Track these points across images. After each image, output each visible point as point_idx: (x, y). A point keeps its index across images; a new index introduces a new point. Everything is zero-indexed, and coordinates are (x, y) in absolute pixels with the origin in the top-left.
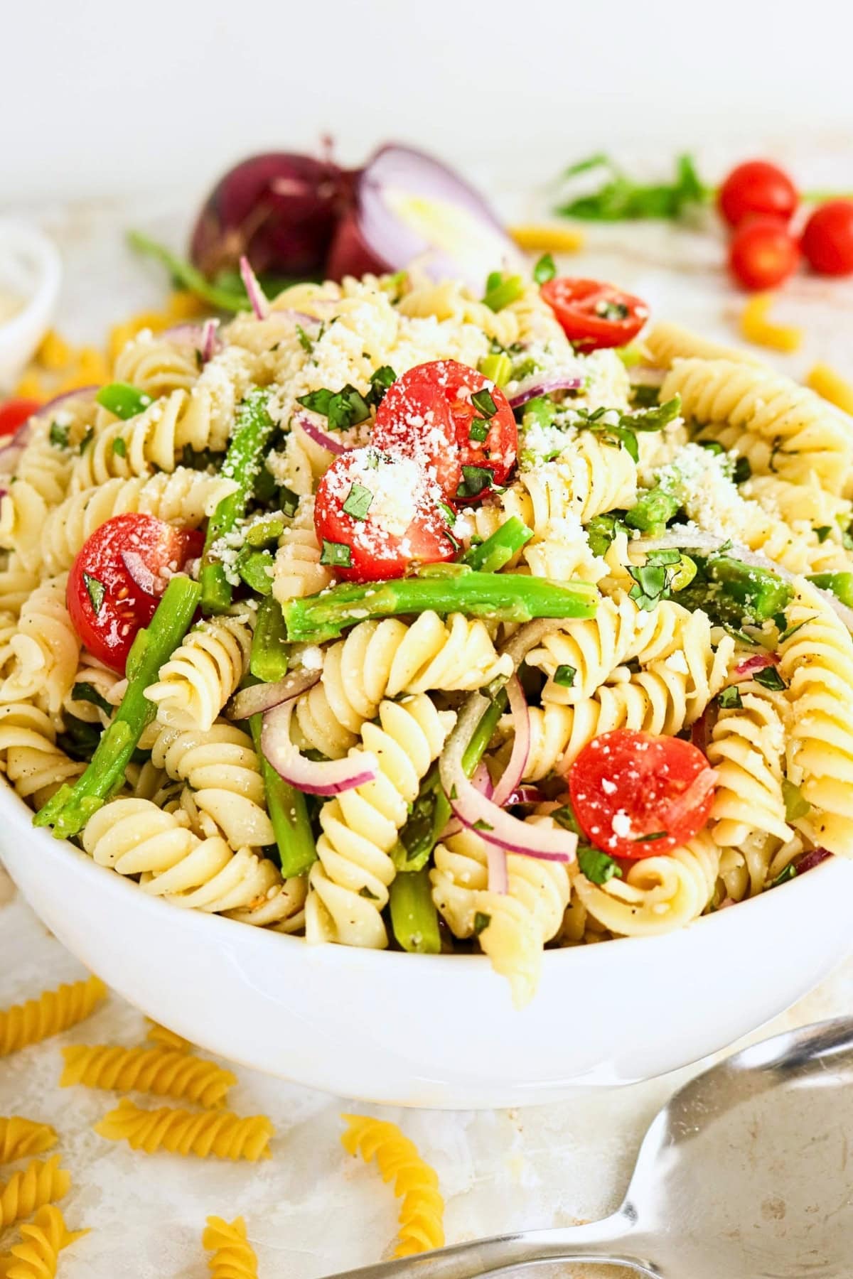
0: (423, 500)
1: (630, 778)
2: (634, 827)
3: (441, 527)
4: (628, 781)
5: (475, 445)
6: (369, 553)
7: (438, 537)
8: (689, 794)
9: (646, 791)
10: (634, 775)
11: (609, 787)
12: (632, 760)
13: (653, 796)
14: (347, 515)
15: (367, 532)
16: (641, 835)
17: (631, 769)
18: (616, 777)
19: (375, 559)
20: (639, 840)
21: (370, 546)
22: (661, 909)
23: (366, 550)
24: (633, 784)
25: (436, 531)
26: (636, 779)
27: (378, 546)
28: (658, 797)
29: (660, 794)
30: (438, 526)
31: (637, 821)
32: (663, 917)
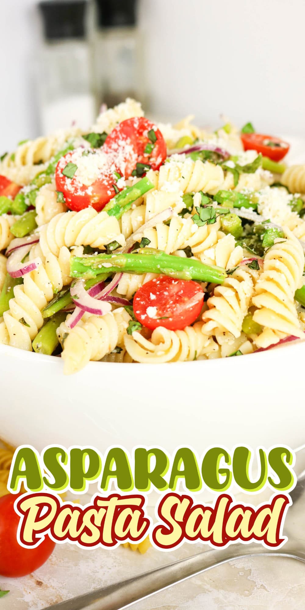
0: (106, 171)
1: (164, 295)
3: (112, 183)
4: (163, 296)
5: (146, 155)
6: (70, 192)
7: (109, 187)
11: (153, 297)
12: (168, 287)
13: (171, 302)
14: (65, 176)
15: (72, 183)
17: (166, 290)
18: (158, 293)
19: (73, 195)
21: (72, 190)
23: (70, 191)
24: (165, 297)
25: (109, 184)
26: (167, 295)
27: (76, 190)
30: (110, 182)
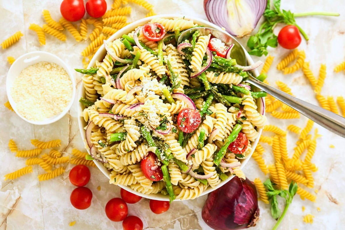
2: (241, 148)
8: (243, 139)
9: (238, 143)
10: (236, 142)
16: (243, 148)
20: (243, 149)
22: (248, 152)
28: (240, 142)
29: (240, 141)
31: (241, 147)
32: (249, 153)
